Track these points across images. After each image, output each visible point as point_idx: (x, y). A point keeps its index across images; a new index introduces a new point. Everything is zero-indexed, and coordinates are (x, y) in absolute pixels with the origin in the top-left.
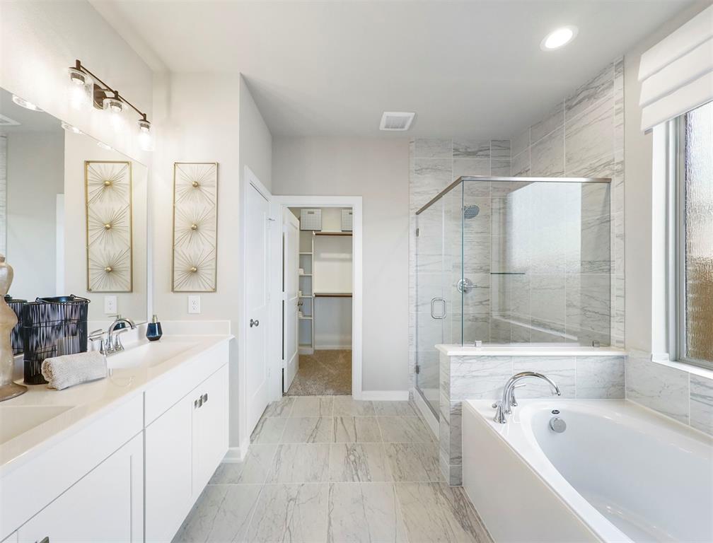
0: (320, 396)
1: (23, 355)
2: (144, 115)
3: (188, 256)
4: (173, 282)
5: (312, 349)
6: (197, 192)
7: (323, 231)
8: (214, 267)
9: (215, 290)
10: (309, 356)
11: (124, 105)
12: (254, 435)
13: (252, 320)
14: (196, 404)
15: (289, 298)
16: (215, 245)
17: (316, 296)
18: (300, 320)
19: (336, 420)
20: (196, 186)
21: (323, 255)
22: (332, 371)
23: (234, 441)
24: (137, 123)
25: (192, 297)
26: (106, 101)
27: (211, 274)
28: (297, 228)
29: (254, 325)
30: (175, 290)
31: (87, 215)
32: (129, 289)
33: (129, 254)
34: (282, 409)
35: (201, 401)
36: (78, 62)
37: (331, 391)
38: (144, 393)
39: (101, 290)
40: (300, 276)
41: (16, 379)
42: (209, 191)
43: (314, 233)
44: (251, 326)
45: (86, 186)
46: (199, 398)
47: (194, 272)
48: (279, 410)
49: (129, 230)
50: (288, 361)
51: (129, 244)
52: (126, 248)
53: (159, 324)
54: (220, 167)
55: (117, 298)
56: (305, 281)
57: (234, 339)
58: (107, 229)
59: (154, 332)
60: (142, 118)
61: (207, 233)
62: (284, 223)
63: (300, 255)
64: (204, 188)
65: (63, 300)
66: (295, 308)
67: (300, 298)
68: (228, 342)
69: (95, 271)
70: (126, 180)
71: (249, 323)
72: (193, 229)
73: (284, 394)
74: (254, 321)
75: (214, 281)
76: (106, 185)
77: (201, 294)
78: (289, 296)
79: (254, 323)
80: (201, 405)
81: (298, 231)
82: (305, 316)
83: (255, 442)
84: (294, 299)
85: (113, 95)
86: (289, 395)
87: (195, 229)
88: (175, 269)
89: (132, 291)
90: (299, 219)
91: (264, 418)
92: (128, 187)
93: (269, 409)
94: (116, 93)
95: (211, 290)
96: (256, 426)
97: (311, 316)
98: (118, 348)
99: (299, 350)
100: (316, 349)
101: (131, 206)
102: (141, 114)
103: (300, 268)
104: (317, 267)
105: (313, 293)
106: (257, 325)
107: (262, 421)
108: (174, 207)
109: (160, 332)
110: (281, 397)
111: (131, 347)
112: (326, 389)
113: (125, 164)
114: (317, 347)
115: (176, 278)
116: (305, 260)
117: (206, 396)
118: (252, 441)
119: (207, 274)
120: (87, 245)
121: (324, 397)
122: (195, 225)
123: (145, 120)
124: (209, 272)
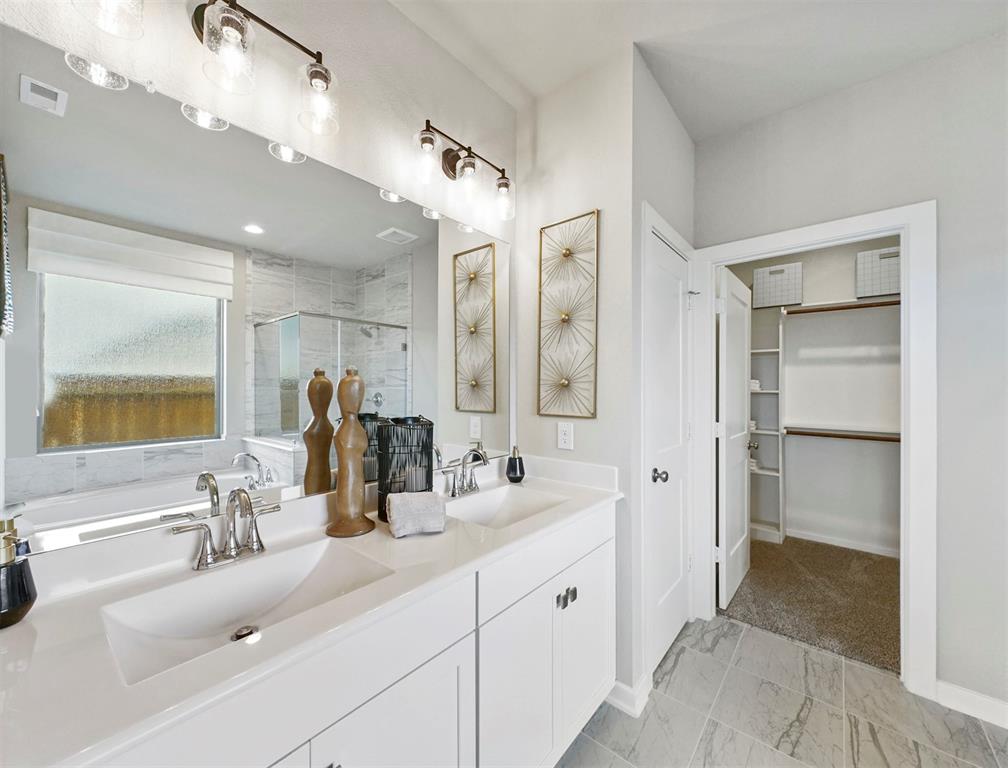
0: (805, 646)
1: (376, 483)
2: (503, 171)
3: (557, 364)
4: (539, 400)
5: (781, 533)
6: (570, 266)
7: (806, 305)
8: (593, 379)
9: (594, 416)
10: (772, 546)
11: (478, 162)
12: (659, 674)
13: (655, 470)
14: (558, 601)
15: (728, 437)
16: (593, 343)
17: (788, 433)
18: (754, 477)
19: (854, 724)
20: (568, 255)
21: (805, 353)
22: (833, 594)
23: (624, 674)
24: (495, 183)
25: (563, 424)
26: (459, 164)
27: (588, 390)
28: (744, 304)
29: (659, 480)
30: (542, 412)
31: (456, 319)
32: (491, 409)
33: (492, 364)
34: (715, 642)
35: (566, 599)
36: (428, 122)
37: (834, 643)
38: (477, 573)
39: (467, 409)
40: (754, 395)
41: (368, 512)
42: (585, 258)
43: (784, 311)
44: (655, 480)
45: (455, 284)
46: (564, 593)
47: (565, 386)
48: (709, 639)
49: (492, 333)
50: (728, 552)
51: (492, 351)
52: (489, 356)
53: (520, 459)
54: (602, 215)
55: (482, 420)
56: (763, 404)
57: (623, 499)
58: (472, 333)
59: (514, 471)
60: (500, 175)
61: (583, 325)
62: (718, 297)
63: (752, 354)
64: (579, 256)
65: (410, 422)
66: (742, 453)
67: (752, 434)
68: (614, 504)
69: (463, 386)
70: (488, 269)
71: (650, 474)
72: (564, 321)
73: (719, 611)
74: (660, 472)
75: (592, 400)
76: (471, 279)
77: (575, 420)
78: (730, 430)
79: (660, 476)
80: (565, 605)
81: (748, 311)
82: (762, 468)
83: (662, 686)
84: (741, 436)
85: (466, 153)
86: (730, 617)
87: (566, 322)
88: (542, 382)
89: (495, 411)
90: (751, 288)
91: (680, 645)
92: (491, 276)
93: (690, 631)
94: (469, 150)
95: (589, 415)
96: (665, 658)
97: (777, 471)
98: (472, 488)
99: (752, 532)
100: (788, 534)
101: (494, 300)
102: (498, 170)
103: (752, 378)
104: (789, 375)
105: (782, 425)
106: (665, 480)
107: (676, 650)
108: (540, 293)
109: (522, 472)
110: (714, 614)
111: (488, 488)
112: (822, 632)
113: (488, 249)
114: (793, 533)
115: (543, 394)
116: (762, 363)
117: (574, 593)
118: (656, 683)
119: (582, 389)
120: (456, 355)
121: (813, 650)
122: (567, 315)
123: (503, 177)
124: (586, 386)
